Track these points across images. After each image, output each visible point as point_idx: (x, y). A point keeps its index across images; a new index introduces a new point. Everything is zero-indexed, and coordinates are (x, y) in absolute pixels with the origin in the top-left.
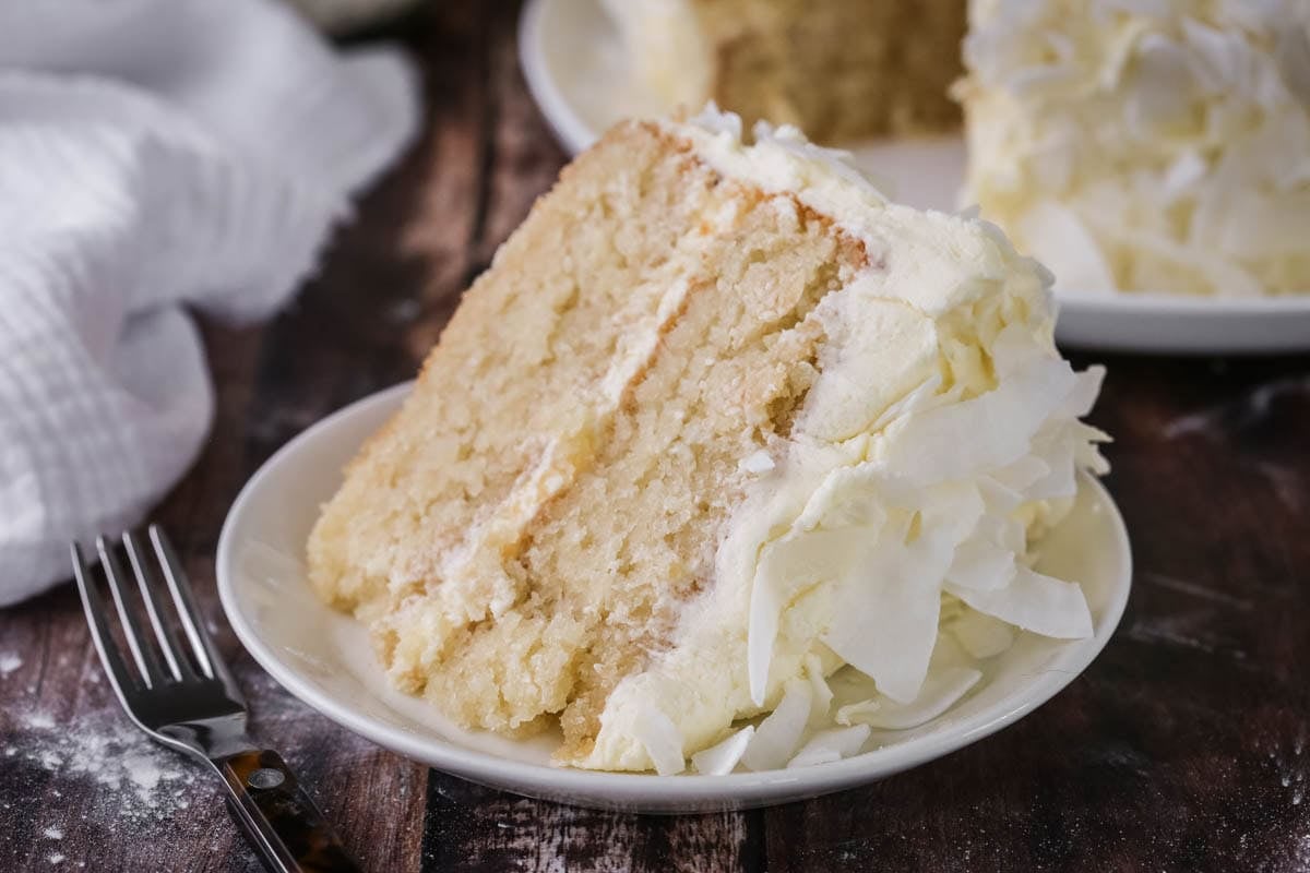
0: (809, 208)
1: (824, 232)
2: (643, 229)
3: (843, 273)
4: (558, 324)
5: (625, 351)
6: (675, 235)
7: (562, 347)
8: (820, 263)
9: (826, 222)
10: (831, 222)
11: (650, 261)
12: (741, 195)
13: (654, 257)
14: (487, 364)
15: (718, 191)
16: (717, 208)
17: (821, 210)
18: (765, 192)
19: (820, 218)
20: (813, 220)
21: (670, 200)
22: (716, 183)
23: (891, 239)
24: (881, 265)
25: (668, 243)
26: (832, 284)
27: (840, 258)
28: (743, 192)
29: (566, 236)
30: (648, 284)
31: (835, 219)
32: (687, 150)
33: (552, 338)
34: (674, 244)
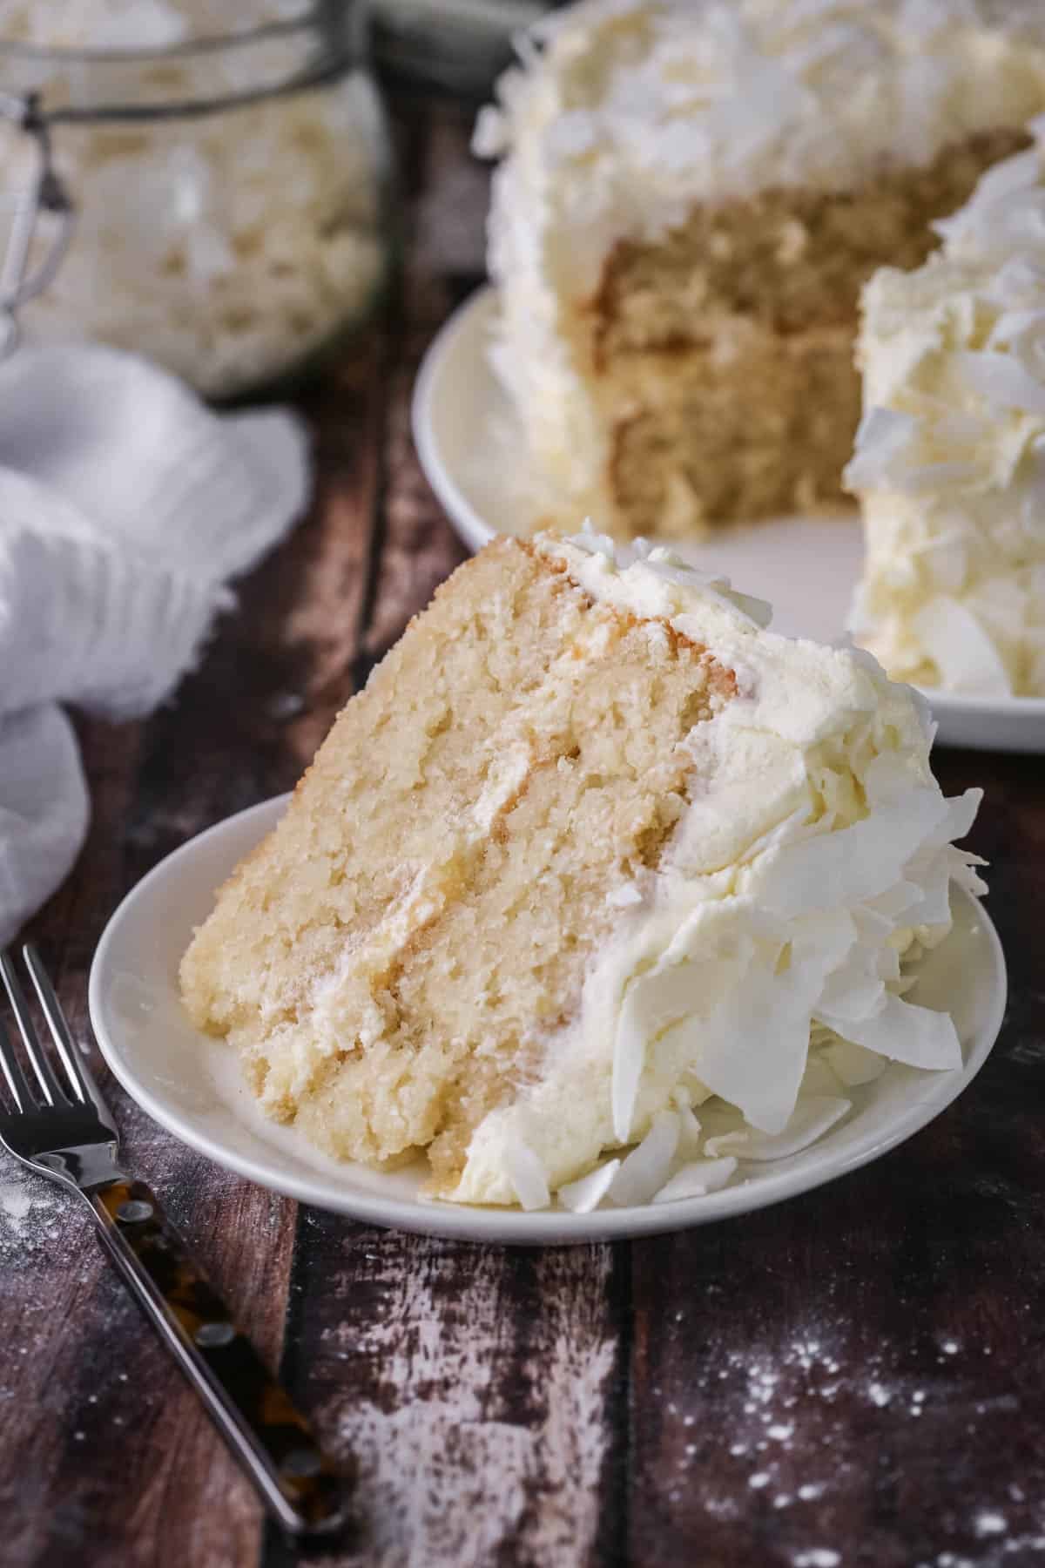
0: (681, 634)
1: (696, 659)
2: (516, 652)
3: (713, 702)
4: (430, 748)
5: (497, 777)
6: (548, 658)
7: (435, 771)
8: (691, 692)
9: (697, 648)
10: (702, 649)
11: (523, 685)
12: (614, 619)
13: (526, 681)
14: (358, 788)
15: (591, 615)
16: (590, 632)
17: (694, 636)
18: (638, 617)
19: (692, 644)
20: (685, 646)
21: (544, 623)
22: (589, 606)
23: (762, 668)
24: (751, 695)
25: (540, 668)
26: (703, 713)
27: (711, 687)
28: (616, 616)
29: (440, 656)
30: (520, 709)
31: (706, 646)
32: (562, 571)
33: (425, 762)
34: (546, 668)
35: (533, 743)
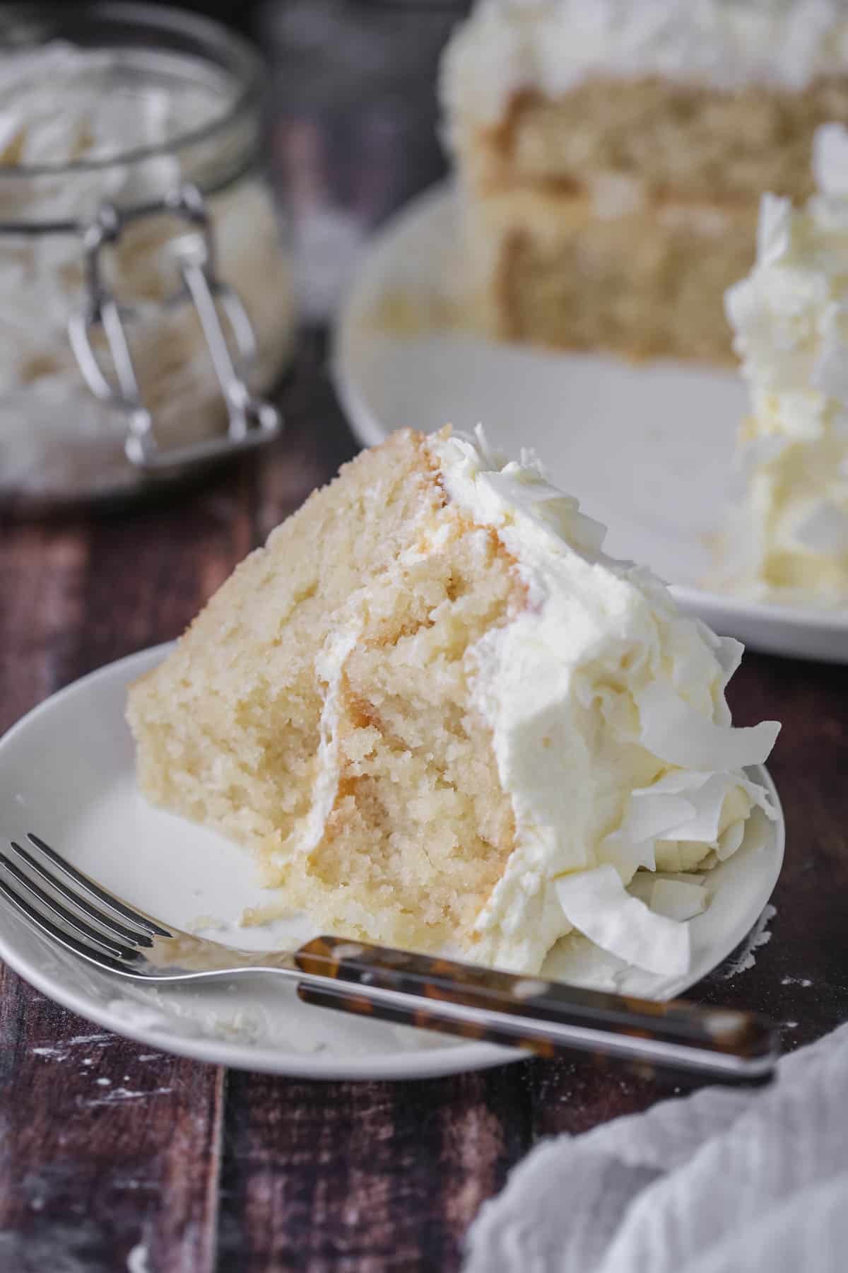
0: (503, 545)
1: (505, 570)
2: (377, 536)
3: (511, 611)
4: (293, 610)
5: (330, 647)
6: (399, 547)
7: (289, 632)
8: (493, 599)
9: (511, 560)
10: (515, 561)
11: (372, 568)
12: (457, 521)
13: (378, 564)
14: (233, 633)
15: (441, 513)
16: (436, 528)
17: (511, 548)
18: (475, 523)
19: (508, 555)
20: (502, 557)
21: (405, 515)
22: (444, 504)
23: (553, 587)
24: (538, 610)
25: (392, 553)
26: (500, 620)
27: (511, 598)
28: (459, 518)
29: (324, 528)
30: (365, 589)
31: (520, 559)
32: (434, 469)
33: (286, 621)
34: (396, 556)
35: (367, 620)
